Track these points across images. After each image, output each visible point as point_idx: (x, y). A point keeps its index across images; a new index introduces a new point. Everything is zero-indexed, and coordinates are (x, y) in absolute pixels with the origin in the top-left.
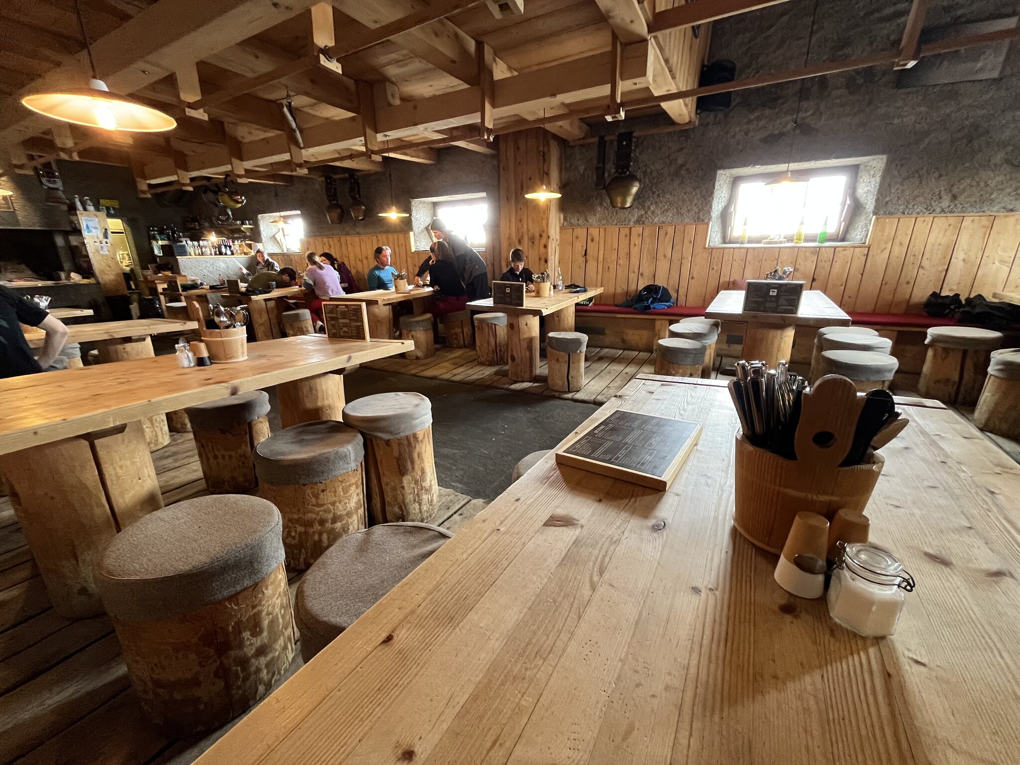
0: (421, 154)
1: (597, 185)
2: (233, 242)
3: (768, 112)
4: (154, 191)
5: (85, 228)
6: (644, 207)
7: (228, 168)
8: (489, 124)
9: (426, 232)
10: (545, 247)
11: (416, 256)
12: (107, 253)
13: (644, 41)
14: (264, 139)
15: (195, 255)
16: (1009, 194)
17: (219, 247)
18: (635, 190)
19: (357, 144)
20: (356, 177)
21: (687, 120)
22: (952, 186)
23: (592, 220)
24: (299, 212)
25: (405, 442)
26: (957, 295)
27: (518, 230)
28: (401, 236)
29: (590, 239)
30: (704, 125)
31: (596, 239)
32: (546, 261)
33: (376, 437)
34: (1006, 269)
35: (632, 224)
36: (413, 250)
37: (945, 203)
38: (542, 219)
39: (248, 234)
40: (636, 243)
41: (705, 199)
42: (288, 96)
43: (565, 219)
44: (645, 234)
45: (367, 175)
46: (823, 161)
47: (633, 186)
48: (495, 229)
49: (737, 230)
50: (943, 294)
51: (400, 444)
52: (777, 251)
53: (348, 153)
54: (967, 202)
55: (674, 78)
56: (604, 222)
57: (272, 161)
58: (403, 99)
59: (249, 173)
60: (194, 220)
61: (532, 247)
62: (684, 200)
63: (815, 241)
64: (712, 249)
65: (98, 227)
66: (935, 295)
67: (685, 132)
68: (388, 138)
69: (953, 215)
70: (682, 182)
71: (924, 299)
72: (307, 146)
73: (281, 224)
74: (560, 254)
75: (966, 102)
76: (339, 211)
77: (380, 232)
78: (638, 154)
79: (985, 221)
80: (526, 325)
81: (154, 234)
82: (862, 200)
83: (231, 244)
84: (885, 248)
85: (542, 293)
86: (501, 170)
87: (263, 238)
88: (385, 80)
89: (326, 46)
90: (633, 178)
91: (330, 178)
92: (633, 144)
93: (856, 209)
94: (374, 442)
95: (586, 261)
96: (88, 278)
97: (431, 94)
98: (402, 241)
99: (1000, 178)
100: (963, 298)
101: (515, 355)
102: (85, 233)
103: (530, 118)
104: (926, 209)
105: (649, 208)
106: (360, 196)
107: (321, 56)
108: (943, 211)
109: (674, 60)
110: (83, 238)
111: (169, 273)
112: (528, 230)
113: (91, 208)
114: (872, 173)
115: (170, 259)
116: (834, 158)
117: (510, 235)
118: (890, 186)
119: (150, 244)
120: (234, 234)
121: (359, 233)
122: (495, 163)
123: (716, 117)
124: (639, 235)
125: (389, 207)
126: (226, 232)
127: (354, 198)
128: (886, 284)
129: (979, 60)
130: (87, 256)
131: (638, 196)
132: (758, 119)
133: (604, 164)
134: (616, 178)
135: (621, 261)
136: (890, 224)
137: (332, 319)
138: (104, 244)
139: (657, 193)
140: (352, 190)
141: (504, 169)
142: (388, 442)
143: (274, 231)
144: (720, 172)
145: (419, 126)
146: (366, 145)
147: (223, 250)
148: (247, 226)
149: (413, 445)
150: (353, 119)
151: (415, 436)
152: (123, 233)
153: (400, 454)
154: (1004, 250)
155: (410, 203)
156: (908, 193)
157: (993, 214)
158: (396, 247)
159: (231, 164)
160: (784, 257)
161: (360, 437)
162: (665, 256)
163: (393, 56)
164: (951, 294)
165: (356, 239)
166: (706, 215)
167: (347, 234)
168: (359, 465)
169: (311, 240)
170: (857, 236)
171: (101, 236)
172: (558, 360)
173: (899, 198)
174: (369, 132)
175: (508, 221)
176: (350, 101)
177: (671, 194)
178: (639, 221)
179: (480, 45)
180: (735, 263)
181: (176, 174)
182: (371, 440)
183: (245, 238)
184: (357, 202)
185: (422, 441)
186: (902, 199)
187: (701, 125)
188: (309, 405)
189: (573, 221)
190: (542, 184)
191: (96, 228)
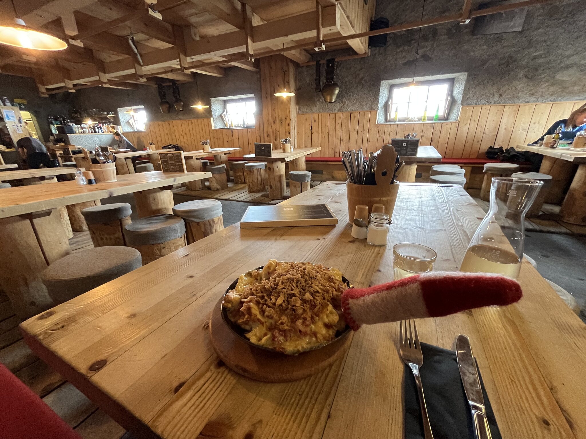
0: (215, 71)
1: (316, 89)
2: (103, 125)
3: (406, 48)
4: (50, 93)
5: (6, 117)
6: (342, 102)
7: (96, 78)
8: (251, 52)
9: (220, 118)
10: (289, 125)
11: (215, 132)
12: (22, 132)
13: (334, 5)
14: (118, 60)
15: (79, 133)
16: (527, 93)
17: (94, 128)
18: (337, 92)
19: (175, 64)
20: (176, 85)
21: (364, 52)
22: (500, 90)
23: (314, 109)
24: (143, 107)
25: (208, 223)
26: (501, 148)
27: (273, 115)
28: (206, 120)
29: (313, 120)
30: (373, 55)
31: (317, 120)
32: (289, 133)
33: (192, 221)
34: (525, 133)
35: (336, 111)
36: (213, 128)
37: (496, 98)
38: (286, 109)
39: (112, 120)
40: (339, 122)
41: (375, 97)
42: (132, 33)
43: (299, 109)
44: (343, 118)
45: (184, 84)
46: (436, 76)
47: (336, 90)
48: (260, 115)
49: (392, 115)
50: (495, 147)
51: (205, 225)
52: (413, 125)
53: (170, 69)
54: (507, 98)
55: (353, 27)
56: (321, 110)
57: (124, 74)
58: (201, 37)
59: (110, 82)
60: (76, 112)
61: (281, 125)
62: (364, 98)
63: (432, 120)
64: (379, 125)
65: (15, 116)
66: (491, 147)
67: (363, 58)
68: (193, 60)
69: (500, 104)
70: (362, 87)
71: (486, 150)
72: (145, 64)
73: (132, 113)
74: (297, 129)
75: (506, 44)
76: (168, 105)
77: (193, 118)
78: (338, 72)
79: (515, 108)
80: (278, 168)
81: (51, 121)
82: (456, 98)
83: (101, 126)
84: (467, 123)
85: (286, 150)
86: (262, 81)
87: (121, 123)
88: (189, 25)
89: (152, 3)
90: (335, 85)
91: (161, 85)
92: (335, 66)
93: (453, 102)
94: (191, 224)
95: (312, 134)
96: (11, 148)
97: (218, 34)
98: (206, 123)
99: (522, 85)
100: (504, 149)
101: (272, 185)
102: (6, 120)
103: (275, 49)
104: (487, 102)
105: (345, 102)
106: (179, 95)
107: (149, 9)
108: (495, 103)
109: (353, 16)
110: (5, 123)
111: (63, 144)
112: (279, 116)
113: (9, 104)
114: (461, 82)
115: (63, 136)
116: (441, 74)
117: (268, 118)
118: (469, 89)
119: (49, 127)
120: (103, 120)
121: (180, 119)
122: (259, 76)
123: (380, 50)
124: (340, 118)
125: (197, 103)
126: (98, 119)
127: (176, 97)
128: (467, 142)
129: (512, 20)
130: (9, 134)
131: (339, 96)
132: (401, 51)
133: (320, 77)
134: (326, 85)
135: (331, 133)
136: (469, 109)
137: (164, 161)
138: (19, 127)
139: (349, 94)
140: (174, 92)
141: (263, 79)
142: (198, 224)
143: (128, 118)
144: (382, 82)
145: (211, 53)
146: (180, 64)
147: (97, 130)
148: (111, 115)
149: (212, 225)
150: (171, 48)
151: (213, 220)
152: (31, 120)
153: (205, 230)
154: (524, 123)
155: (210, 100)
156: (478, 93)
157: (519, 104)
158: (203, 127)
159: (99, 75)
160: (416, 129)
161: (183, 221)
162: (354, 129)
163: (194, 11)
164: (499, 147)
165: (179, 122)
166: (376, 106)
167: (174, 120)
168: (183, 235)
169: (151, 123)
170: (453, 117)
171: (17, 122)
172: (295, 186)
173: (474, 96)
174: (182, 56)
175: (267, 110)
176: (169, 37)
177: (357, 94)
178: (340, 110)
179: (243, 5)
180: (391, 133)
181: (64, 82)
182: (189, 223)
183: (110, 122)
184: (178, 100)
185: (217, 223)
186: (475, 97)
187: (372, 55)
188: (154, 208)
189: (304, 110)
190: (285, 88)
191: (13, 117)
